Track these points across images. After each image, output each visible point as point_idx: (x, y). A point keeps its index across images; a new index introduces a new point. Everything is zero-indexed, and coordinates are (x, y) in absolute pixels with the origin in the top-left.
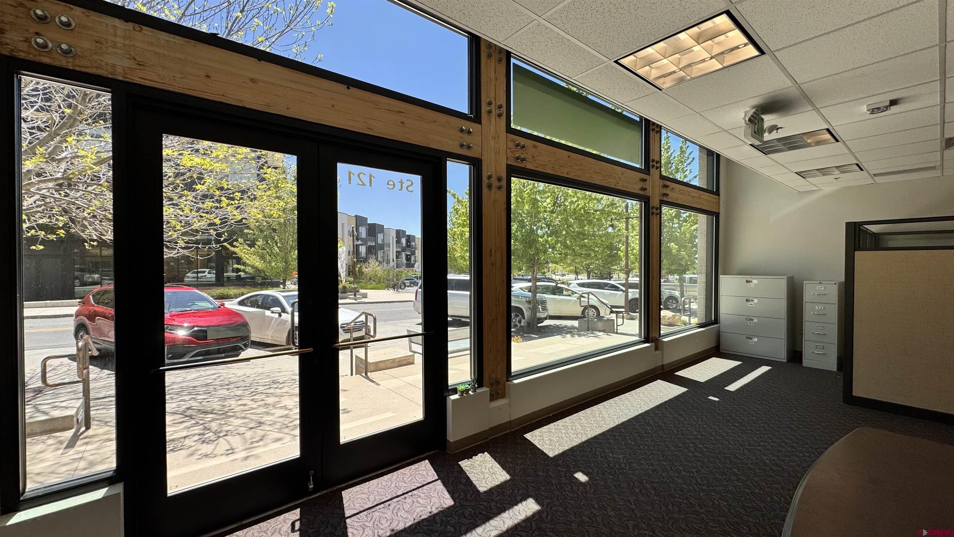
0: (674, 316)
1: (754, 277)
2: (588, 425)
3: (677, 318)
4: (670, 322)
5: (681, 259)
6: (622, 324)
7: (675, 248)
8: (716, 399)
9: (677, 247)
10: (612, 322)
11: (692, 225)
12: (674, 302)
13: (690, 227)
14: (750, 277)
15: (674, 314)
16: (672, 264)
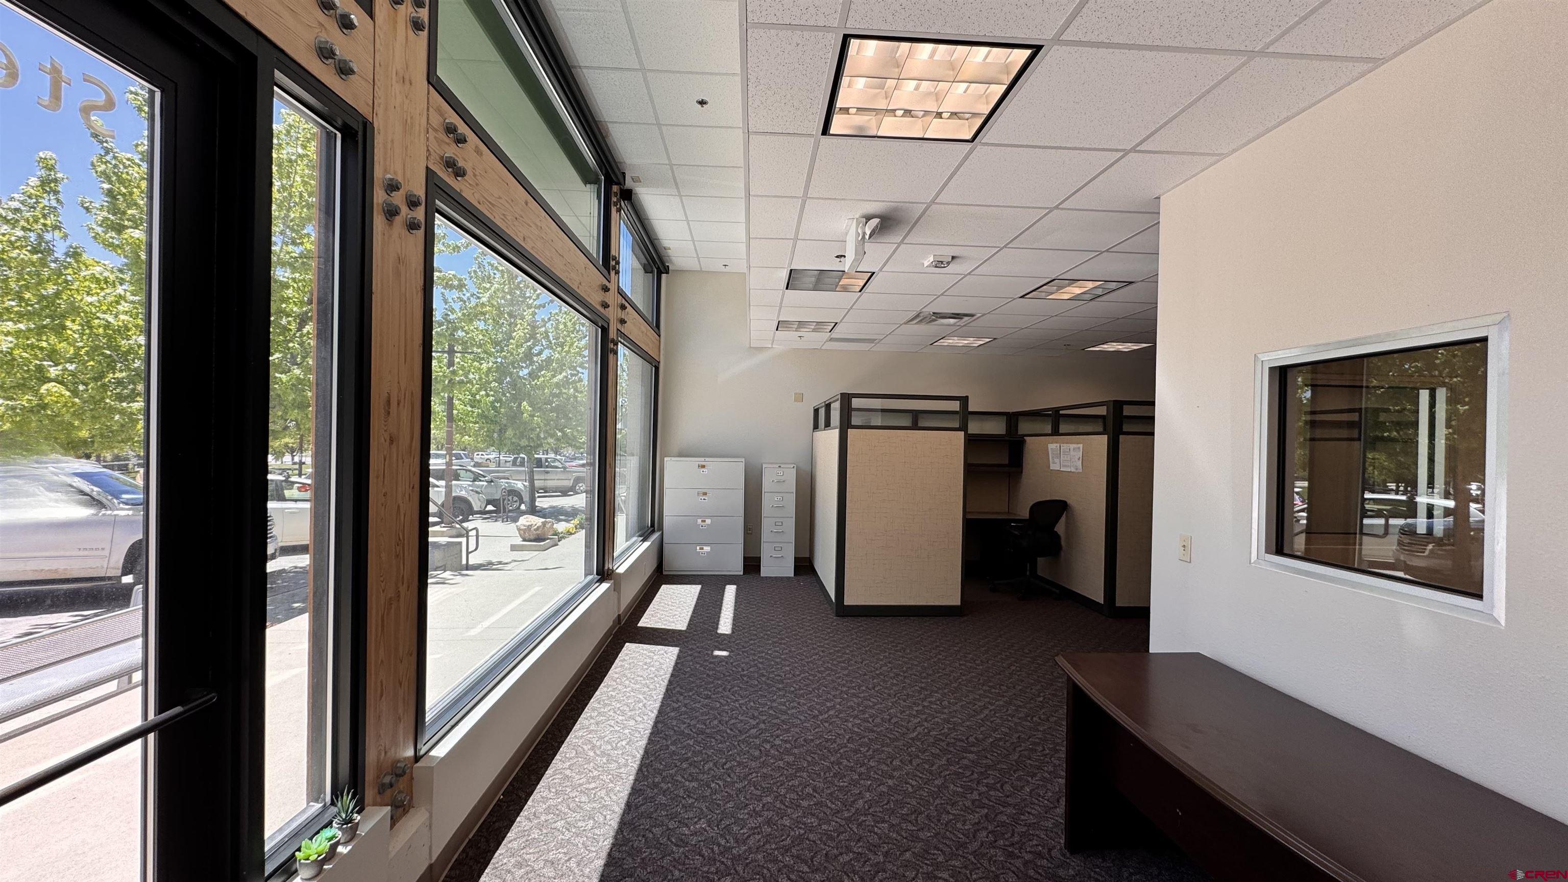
0: (544, 524)
1: (707, 459)
2: (593, 785)
3: (548, 526)
4: (538, 535)
5: (533, 430)
6: (476, 549)
7: (527, 411)
8: (725, 653)
9: (530, 409)
10: (458, 547)
11: (554, 376)
12: (515, 499)
13: (550, 379)
14: (703, 459)
15: (544, 520)
16: (522, 436)
